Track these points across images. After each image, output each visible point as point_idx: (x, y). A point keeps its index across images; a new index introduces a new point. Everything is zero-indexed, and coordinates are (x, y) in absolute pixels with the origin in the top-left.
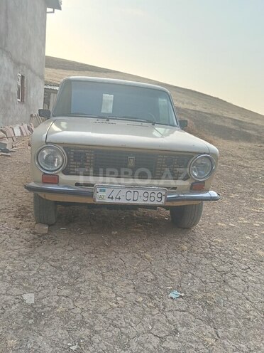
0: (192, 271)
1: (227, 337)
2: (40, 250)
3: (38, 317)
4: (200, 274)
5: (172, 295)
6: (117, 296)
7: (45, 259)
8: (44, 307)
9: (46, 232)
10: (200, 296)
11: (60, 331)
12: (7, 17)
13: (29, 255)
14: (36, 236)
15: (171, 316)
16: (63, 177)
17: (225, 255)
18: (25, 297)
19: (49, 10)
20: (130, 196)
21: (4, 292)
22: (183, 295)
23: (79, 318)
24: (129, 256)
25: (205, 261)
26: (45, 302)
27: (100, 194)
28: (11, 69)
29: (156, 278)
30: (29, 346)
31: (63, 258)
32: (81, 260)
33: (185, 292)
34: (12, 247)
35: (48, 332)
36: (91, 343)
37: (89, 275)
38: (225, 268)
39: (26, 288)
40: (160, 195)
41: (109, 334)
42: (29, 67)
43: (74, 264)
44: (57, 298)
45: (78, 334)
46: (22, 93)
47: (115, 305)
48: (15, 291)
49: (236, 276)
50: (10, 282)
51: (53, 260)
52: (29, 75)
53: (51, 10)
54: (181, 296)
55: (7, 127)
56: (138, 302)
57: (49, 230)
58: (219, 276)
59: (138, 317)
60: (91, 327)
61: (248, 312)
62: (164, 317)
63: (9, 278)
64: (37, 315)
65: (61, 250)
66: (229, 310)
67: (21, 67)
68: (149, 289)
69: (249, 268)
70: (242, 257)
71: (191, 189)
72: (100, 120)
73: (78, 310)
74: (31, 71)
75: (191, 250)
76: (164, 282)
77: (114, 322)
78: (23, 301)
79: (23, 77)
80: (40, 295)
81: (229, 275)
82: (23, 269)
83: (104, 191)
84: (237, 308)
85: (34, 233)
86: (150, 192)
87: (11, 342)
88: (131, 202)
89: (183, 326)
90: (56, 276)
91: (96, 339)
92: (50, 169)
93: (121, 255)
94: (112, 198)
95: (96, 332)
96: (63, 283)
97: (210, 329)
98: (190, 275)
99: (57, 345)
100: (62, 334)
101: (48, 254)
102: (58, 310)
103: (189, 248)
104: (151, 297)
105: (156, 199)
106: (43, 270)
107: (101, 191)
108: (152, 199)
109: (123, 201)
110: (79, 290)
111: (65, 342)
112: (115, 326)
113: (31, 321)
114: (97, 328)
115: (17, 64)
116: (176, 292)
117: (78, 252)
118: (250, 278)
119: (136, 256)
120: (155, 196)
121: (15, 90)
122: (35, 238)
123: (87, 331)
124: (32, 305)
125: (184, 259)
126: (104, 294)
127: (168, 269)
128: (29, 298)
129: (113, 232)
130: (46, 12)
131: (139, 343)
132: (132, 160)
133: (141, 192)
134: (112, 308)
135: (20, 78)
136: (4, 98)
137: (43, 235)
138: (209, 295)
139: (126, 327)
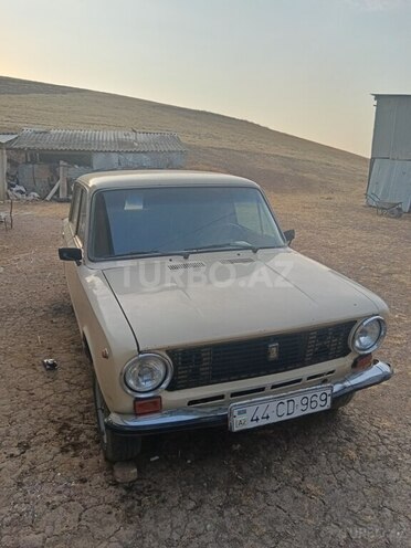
0: (386, 503)
4: (400, 506)
9: (135, 477)
20: (283, 409)
24: (286, 495)
27: (239, 418)
40: (324, 397)
71: (353, 367)
72: (175, 260)
75: (362, 457)
83: (245, 412)
86: (309, 396)
88: (285, 418)
94: (258, 420)
98: (388, 512)
103: (357, 454)
105: (320, 403)
107: (239, 413)
108: (314, 405)
109: (274, 419)
119: (295, 492)
120: (318, 399)
125: (363, 480)
127: (354, 509)
132: (274, 349)
133: (298, 399)
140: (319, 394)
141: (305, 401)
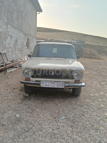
0: (73, 111)
1: (75, 131)
2: (25, 102)
3: (19, 121)
4: (75, 112)
5: (62, 118)
6: (44, 117)
7: (26, 105)
8: (21, 118)
9: (28, 96)
10: (72, 119)
11: (24, 125)
12: (22, 19)
13: (21, 103)
14: (24, 97)
15: (59, 124)
16: (31, 79)
17: (88, 106)
18: (17, 115)
19: (38, 13)
20: (52, 85)
21: (11, 113)
22: (66, 118)
23: (30, 122)
24: (53, 105)
25: (79, 108)
26: (22, 117)
28: (24, 37)
29: (59, 112)
30: (15, 128)
31: (31, 105)
32: (37, 105)
33: (67, 117)
34: (16, 100)
35: (21, 125)
36: (32, 129)
37: (37, 110)
38: (85, 110)
39: (17, 113)
41: (38, 127)
42: (30, 35)
43: (34, 106)
44: (26, 116)
45: (28, 126)
46: (28, 45)
47: (42, 119)
48: (14, 113)
49: (88, 113)
50: (13, 111)
51: (28, 105)
52: (30, 38)
53: (39, 13)
54: (65, 118)
55: (22, 58)
56: (50, 119)
57: (29, 95)
58: (82, 113)
59: (49, 123)
60: (33, 125)
61: (87, 125)
62: (57, 124)
63: (13, 110)
64: (19, 120)
65: (31, 102)
66: (80, 124)
67: (27, 35)
68: (56, 115)
69: (95, 111)
70: (94, 107)
71: (75, 82)
72: (47, 58)
73: (31, 120)
74: (31, 36)
75: (75, 104)
76: (62, 114)
77: (41, 124)
78: (16, 116)
79: (28, 39)
80: (21, 115)
81: (86, 113)
82: (18, 107)
83: (44, 83)
84: (84, 123)
85: (24, 96)
86: (59, 84)
87: (10, 126)
88: (53, 87)
89: (62, 127)
90: (27, 110)
91: (34, 128)
92: (28, 76)
93: (50, 104)
94: (46, 86)
95: (34, 126)
96: (29, 112)
97: (71, 129)
98: (71, 112)
99: (22, 128)
100: (24, 126)
101: (27, 103)
102: (25, 119)
103: (75, 103)
104: (55, 118)
105: (61, 86)
106: (24, 108)
107: (42, 83)
109: (50, 87)
110: (33, 114)
111: (24, 128)
112: (40, 125)
113: (17, 122)
114: (35, 125)
115: (26, 35)
116: (64, 117)
117: (36, 103)
118: (93, 114)
119: (55, 105)
120: (61, 85)
121: (25, 44)
122: (24, 98)
123: (32, 126)
124: (18, 118)
125: (72, 107)
126: (40, 116)
127: (65, 110)
128: (18, 116)
129: (50, 97)
130: (37, 14)
131: (46, 130)
133: (56, 84)
134: (41, 120)
135: (27, 40)
136: (21, 47)
137: (27, 97)
138: (75, 119)
139: (44, 126)
140: (61, 84)
141: (57, 85)
